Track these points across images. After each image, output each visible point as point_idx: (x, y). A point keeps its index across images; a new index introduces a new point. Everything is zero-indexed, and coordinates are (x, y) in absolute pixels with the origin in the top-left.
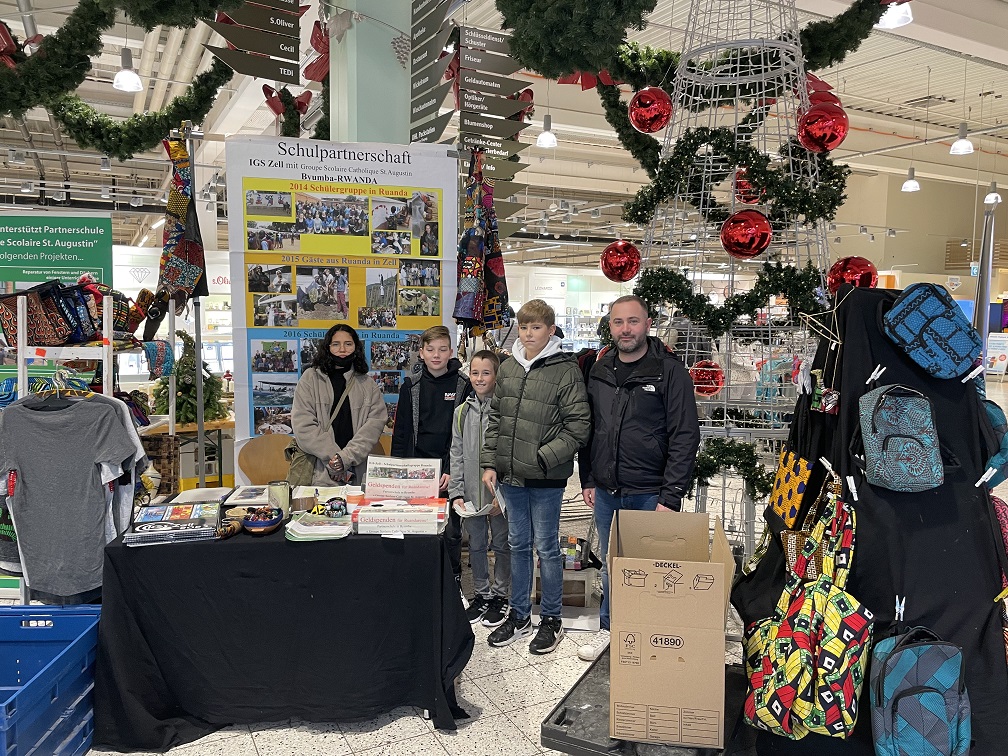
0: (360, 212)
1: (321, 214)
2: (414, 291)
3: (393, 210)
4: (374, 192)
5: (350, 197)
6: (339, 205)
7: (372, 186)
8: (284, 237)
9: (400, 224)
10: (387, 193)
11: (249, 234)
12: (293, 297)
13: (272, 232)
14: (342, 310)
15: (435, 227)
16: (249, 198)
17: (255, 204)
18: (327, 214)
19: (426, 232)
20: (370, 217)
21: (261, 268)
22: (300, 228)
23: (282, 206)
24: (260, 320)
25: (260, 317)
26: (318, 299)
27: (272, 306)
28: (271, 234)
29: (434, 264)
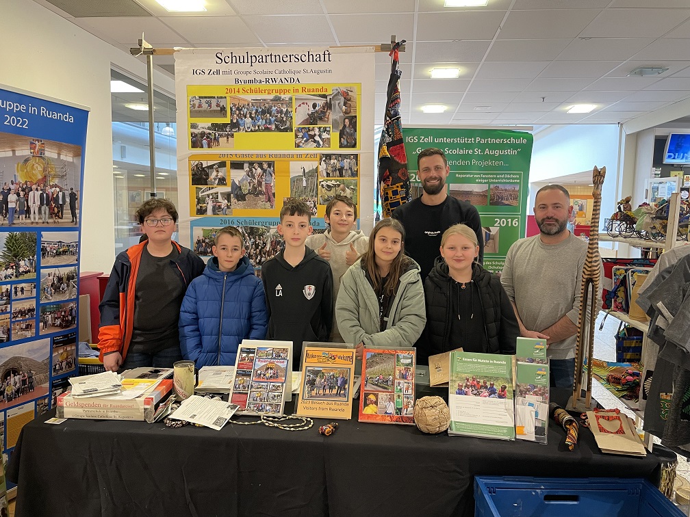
0: (284, 110)
1: (251, 114)
2: (333, 182)
3: (314, 106)
4: (297, 91)
5: (276, 97)
6: (267, 105)
7: (296, 85)
8: (221, 136)
9: (321, 119)
10: (309, 91)
11: (192, 134)
12: (228, 189)
13: (211, 132)
14: (269, 200)
16: (192, 103)
17: (196, 108)
18: (256, 113)
19: (345, 126)
20: (293, 114)
21: (202, 164)
22: (235, 127)
23: (219, 108)
24: (201, 209)
25: (201, 207)
26: (249, 190)
27: (211, 197)
28: (210, 134)
29: (352, 157)
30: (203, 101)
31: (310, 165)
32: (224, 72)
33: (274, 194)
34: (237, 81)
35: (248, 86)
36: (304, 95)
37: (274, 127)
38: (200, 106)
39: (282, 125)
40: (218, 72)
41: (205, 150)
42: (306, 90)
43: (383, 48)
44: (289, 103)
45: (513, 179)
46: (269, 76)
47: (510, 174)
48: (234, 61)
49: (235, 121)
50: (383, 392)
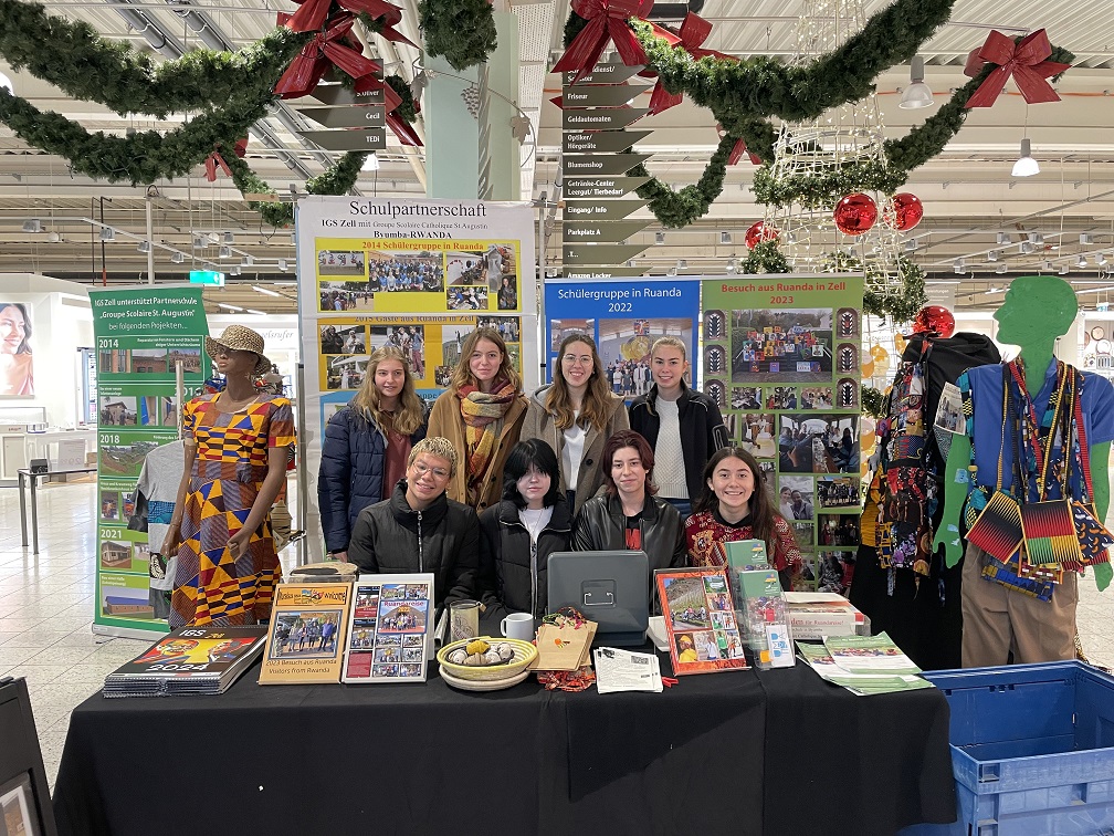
0: (434, 268)
1: (394, 271)
3: (469, 264)
4: (449, 246)
5: (424, 252)
6: (413, 262)
7: (446, 240)
8: (358, 296)
9: (476, 278)
10: (462, 247)
11: (321, 294)
13: (345, 291)
14: (417, 370)
16: (321, 258)
17: (327, 265)
18: (400, 271)
19: (504, 286)
20: (444, 272)
21: (334, 329)
22: (374, 287)
23: (355, 265)
24: (333, 382)
25: (333, 379)
27: (346, 367)
28: (344, 294)
29: (513, 319)
30: (336, 256)
31: (465, 329)
32: (361, 224)
33: (423, 363)
34: (377, 234)
35: (390, 241)
36: (456, 252)
37: (422, 286)
38: (331, 262)
39: (432, 284)
40: (353, 224)
42: (459, 247)
44: (440, 260)
46: (415, 230)
48: (373, 212)
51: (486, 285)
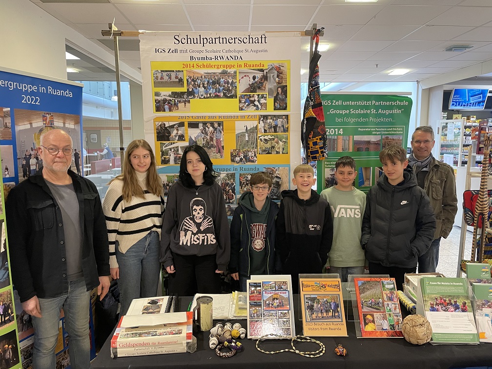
0: (230, 81)
1: (203, 84)
2: (269, 137)
3: (254, 78)
4: (240, 66)
5: (224, 71)
6: (216, 78)
7: (239, 61)
8: (180, 102)
9: (259, 88)
10: (250, 66)
11: (156, 101)
12: (186, 144)
13: (171, 99)
14: (219, 152)
15: (284, 89)
16: (155, 76)
17: (159, 80)
18: (207, 84)
19: (278, 93)
20: (237, 84)
21: (165, 125)
23: (178, 80)
24: (165, 160)
25: (165, 158)
26: (203, 144)
27: (173, 150)
28: (171, 100)
29: (284, 117)
30: (164, 74)
31: (251, 124)
32: (181, 51)
33: (223, 147)
34: (192, 58)
35: (201, 62)
36: (246, 69)
38: (162, 78)
39: (229, 93)
40: (176, 51)
41: (167, 114)
42: (248, 66)
43: (307, 33)
44: (234, 75)
45: (399, 131)
46: (218, 54)
47: (396, 127)
48: (189, 42)
49: (191, 90)
50: (377, 312)
51: (266, 93)
